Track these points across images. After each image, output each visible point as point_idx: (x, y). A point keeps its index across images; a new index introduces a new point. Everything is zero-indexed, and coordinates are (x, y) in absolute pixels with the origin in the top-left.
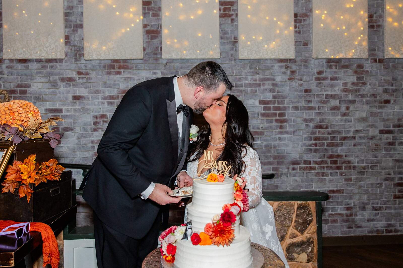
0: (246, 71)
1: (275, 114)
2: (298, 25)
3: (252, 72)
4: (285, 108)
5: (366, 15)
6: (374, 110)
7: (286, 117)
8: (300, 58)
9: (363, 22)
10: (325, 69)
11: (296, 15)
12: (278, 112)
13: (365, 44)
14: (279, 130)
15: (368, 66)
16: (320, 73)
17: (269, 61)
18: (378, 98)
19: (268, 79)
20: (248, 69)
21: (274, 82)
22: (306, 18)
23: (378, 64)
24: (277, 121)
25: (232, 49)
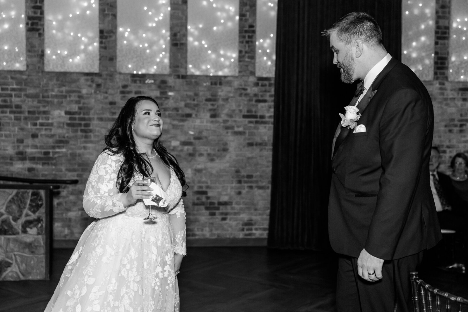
0: (52, 83)
1: (80, 125)
2: (104, 40)
3: (59, 84)
4: (90, 119)
5: (168, 34)
6: (176, 122)
7: (91, 128)
8: (106, 72)
9: (165, 40)
10: (129, 83)
11: (101, 32)
12: (83, 123)
13: (167, 61)
14: (83, 139)
15: (171, 81)
16: (125, 86)
17: (75, 75)
18: (180, 112)
19: (74, 92)
20: (55, 81)
21: (80, 94)
22: (112, 34)
23: (181, 80)
24: (82, 131)
25: (39, 62)
